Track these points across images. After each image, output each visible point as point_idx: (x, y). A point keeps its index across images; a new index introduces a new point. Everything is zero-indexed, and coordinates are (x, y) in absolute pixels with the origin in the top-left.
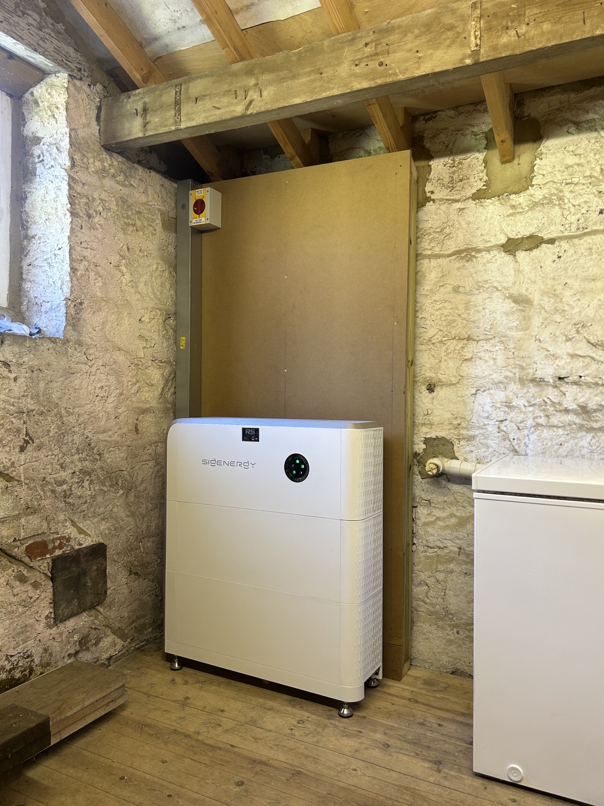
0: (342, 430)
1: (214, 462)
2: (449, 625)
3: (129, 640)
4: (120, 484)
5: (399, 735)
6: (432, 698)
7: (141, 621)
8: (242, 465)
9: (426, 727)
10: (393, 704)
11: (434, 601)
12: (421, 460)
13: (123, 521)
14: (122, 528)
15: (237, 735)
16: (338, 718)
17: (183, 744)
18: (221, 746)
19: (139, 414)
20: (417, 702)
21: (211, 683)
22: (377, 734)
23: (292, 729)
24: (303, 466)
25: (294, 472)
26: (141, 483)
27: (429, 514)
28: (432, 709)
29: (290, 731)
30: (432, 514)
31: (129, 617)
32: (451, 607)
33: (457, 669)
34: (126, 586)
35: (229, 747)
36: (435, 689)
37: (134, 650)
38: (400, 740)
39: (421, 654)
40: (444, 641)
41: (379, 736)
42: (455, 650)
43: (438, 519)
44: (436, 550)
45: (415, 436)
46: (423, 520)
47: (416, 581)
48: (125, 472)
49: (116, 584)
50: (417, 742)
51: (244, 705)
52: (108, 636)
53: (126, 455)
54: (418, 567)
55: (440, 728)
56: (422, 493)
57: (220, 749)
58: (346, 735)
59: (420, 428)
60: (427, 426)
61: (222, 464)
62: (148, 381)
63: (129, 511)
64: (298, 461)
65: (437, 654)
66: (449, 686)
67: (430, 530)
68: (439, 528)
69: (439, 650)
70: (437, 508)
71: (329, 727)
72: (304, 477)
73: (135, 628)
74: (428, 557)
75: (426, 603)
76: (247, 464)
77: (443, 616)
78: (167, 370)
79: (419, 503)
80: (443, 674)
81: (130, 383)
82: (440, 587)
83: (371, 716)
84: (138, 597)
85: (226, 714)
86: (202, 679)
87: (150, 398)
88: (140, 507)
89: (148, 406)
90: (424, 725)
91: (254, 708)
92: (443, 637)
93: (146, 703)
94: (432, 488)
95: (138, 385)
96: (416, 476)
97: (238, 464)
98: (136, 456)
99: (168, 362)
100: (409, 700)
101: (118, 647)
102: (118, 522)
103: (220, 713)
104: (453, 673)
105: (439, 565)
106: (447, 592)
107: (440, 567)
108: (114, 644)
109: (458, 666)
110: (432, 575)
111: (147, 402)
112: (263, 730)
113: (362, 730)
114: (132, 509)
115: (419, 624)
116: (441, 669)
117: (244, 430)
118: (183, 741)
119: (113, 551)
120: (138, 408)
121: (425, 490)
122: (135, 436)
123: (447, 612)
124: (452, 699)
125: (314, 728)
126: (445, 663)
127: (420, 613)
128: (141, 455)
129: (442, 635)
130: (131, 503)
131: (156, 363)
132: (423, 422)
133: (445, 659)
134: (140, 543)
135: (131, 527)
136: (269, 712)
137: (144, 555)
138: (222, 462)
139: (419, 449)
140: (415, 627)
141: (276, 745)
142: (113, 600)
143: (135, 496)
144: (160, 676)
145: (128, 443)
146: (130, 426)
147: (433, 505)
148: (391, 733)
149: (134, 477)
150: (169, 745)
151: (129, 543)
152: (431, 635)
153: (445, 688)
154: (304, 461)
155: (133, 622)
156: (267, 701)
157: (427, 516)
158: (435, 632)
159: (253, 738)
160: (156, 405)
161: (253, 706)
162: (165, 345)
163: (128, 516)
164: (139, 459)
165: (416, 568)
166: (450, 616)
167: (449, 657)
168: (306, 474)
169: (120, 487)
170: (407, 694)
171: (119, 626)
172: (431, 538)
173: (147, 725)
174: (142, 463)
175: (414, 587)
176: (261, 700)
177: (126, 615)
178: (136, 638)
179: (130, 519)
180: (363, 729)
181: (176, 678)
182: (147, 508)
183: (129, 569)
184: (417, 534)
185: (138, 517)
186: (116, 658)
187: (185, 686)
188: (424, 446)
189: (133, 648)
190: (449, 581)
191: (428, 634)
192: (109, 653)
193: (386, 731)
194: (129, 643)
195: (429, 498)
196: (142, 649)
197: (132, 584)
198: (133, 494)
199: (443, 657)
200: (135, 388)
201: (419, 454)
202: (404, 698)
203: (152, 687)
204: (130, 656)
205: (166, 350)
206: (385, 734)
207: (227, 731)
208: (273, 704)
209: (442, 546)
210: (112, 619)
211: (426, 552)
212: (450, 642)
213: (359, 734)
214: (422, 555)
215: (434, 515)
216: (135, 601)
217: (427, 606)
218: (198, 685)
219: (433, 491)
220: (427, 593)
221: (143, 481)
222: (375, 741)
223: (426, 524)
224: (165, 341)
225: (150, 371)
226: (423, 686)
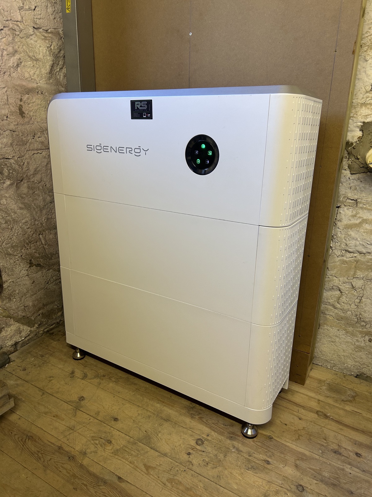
0: (272, 94)
1: (99, 148)
2: (361, 332)
3: (36, 325)
4: (6, 174)
5: (313, 470)
6: (341, 412)
7: (49, 307)
8: (133, 152)
9: (343, 458)
10: (300, 419)
11: (346, 307)
12: (354, 152)
13: (15, 213)
14: (15, 221)
15: (127, 459)
16: (241, 438)
17: (64, 472)
18: (107, 477)
19: (22, 94)
20: (326, 417)
21: (110, 378)
22: (286, 468)
23: (189, 454)
24: (210, 153)
25: (198, 161)
26: (34, 174)
27: (354, 216)
28: (345, 428)
29: (186, 457)
30: (358, 216)
31: (34, 306)
32: (366, 315)
33: (363, 373)
34: (27, 278)
35: (115, 480)
36: (343, 397)
37: (43, 333)
38: (315, 477)
39: (323, 355)
40: (352, 347)
41: (289, 471)
42: (364, 356)
43: (365, 221)
44: (355, 255)
45: (350, 121)
46: (345, 221)
47: (327, 285)
48: (12, 161)
49: (15, 276)
50: (335, 482)
51: (140, 412)
52: (11, 325)
53: (10, 141)
54: (332, 272)
55: (359, 459)
56: (348, 191)
57: (105, 482)
58: (253, 468)
59: (357, 109)
60: (369, 106)
61: (109, 150)
62: (31, 54)
63: (22, 203)
64: (203, 146)
65: (343, 357)
66: (358, 395)
67: (352, 233)
68: (364, 232)
69: (345, 354)
70: (365, 209)
71: (232, 452)
72: (211, 168)
73: (42, 314)
74: (344, 262)
75: (336, 308)
76: (138, 151)
77: (354, 323)
78: (54, 43)
79: (343, 202)
80: (347, 377)
81: (5, 53)
82: (355, 293)
83: (278, 437)
84: (43, 286)
85: (119, 425)
86: (101, 372)
87: (35, 76)
88: (36, 199)
89: (35, 85)
90: (340, 454)
91: (149, 417)
92: (351, 343)
93: (39, 403)
94: (362, 185)
95: (17, 56)
96: (343, 171)
97: (128, 150)
98: (24, 143)
99: (56, 34)
100: (317, 412)
101: (24, 334)
102: (9, 215)
103: (113, 423)
104: (357, 376)
105: (358, 271)
106: (363, 299)
107: (359, 274)
108: (19, 331)
109: (365, 370)
110: (347, 281)
111: (32, 80)
112: (157, 454)
113: (270, 460)
114: (26, 201)
115: (326, 327)
116: (345, 371)
117: (133, 103)
118: (65, 466)
119: (6, 244)
120: (22, 86)
121: (353, 188)
122: (20, 120)
123: (360, 319)
124: (364, 414)
125: (215, 452)
126: (349, 366)
127: (328, 316)
128: (31, 143)
129: (351, 341)
130: (25, 194)
131: (40, 32)
132: (363, 101)
133: (350, 363)
134: (41, 236)
135: (27, 219)
136: (166, 425)
137: (46, 247)
138: (109, 148)
139: (353, 137)
140: (320, 330)
141: (170, 481)
142: (12, 292)
143: (28, 187)
144: (61, 366)
145: (12, 127)
146: (11, 107)
147: (361, 205)
148: (303, 465)
149: (24, 167)
150: (48, 471)
151: (26, 236)
152: (337, 339)
153: (354, 397)
154: (212, 145)
155: (40, 309)
156: (165, 408)
157: (351, 218)
158: (343, 336)
159: (145, 465)
160: (45, 86)
161: (149, 413)
162: (50, 10)
163: (21, 208)
164: (29, 147)
165: (329, 272)
166: (363, 323)
167: (356, 362)
168: (215, 162)
169: (6, 177)
170: (313, 405)
171: (24, 314)
172: (352, 243)
173: (31, 438)
174: (33, 152)
175: (324, 291)
176: (158, 405)
177: (31, 304)
178: (44, 323)
179: (25, 212)
180: (270, 457)
181: (76, 370)
182: (44, 200)
183: (28, 261)
184: (335, 237)
185: (34, 209)
186: (23, 343)
187: (83, 381)
188: (360, 134)
189: (42, 332)
190: (368, 289)
191: (334, 338)
192: (14, 340)
193: (298, 462)
194: (37, 328)
195: (356, 197)
196: (51, 332)
197: (34, 275)
198: (25, 185)
199: (348, 360)
200: (13, 61)
201: (352, 144)
202: (311, 410)
203: (50, 381)
204: (38, 340)
205: (52, 17)
206: (296, 466)
207: (116, 453)
208: (170, 411)
209: (364, 251)
210: (13, 310)
211: (342, 256)
212: (360, 348)
213: (266, 466)
214: (337, 259)
215: (360, 217)
216: (39, 291)
217: (336, 311)
218: (97, 380)
219: (363, 189)
220: (339, 298)
221: (36, 172)
222: (285, 478)
223: (349, 227)
224: (49, 5)
225: (32, 42)
226: (329, 394)
